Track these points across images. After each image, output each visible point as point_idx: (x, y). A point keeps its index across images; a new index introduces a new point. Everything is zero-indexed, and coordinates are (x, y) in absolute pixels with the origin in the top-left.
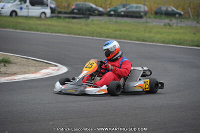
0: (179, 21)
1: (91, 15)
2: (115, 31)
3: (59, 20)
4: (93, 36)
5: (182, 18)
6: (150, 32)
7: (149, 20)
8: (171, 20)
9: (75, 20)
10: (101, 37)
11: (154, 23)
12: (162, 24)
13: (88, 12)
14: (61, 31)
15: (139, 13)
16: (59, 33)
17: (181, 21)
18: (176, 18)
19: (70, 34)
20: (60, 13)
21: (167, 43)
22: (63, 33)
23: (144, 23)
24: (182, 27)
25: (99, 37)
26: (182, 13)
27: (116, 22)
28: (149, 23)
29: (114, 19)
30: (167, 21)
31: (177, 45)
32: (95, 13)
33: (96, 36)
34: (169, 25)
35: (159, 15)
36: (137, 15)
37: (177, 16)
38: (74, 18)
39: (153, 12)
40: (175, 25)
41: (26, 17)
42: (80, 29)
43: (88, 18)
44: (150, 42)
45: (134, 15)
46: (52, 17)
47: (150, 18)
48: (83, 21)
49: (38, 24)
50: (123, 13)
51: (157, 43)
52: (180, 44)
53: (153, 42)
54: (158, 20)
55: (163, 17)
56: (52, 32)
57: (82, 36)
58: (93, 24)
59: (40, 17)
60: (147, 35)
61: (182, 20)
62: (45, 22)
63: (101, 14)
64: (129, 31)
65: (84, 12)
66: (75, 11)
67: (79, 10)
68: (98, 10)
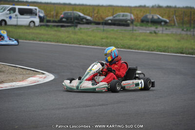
0: (164, 28)
1: (79, 23)
2: (102, 39)
3: (47, 28)
4: (80, 44)
5: (167, 26)
6: (136, 39)
7: (135, 28)
8: (156, 28)
9: (63, 29)
10: (88, 45)
11: (141, 31)
12: (148, 32)
13: (76, 21)
14: (49, 40)
15: (126, 21)
16: (47, 41)
17: (166, 29)
18: (161, 25)
19: (58, 42)
20: (48, 21)
21: (152, 51)
22: (51, 41)
23: (131, 31)
24: (167, 35)
25: (86, 45)
26: (168, 21)
27: (104, 30)
28: (136, 31)
29: (101, 27)
30: (153, 28)
31: (161, 52)
32: (83, 21)
33: (83, 44)
34: (155, 33)
35: (145, 22)
36: (124, 23)
37: (163, 23)
38: (62, 26)
39: (139, 20)
40: (160, 32)
41: (16, 26)
42: (68, 37)
43: (76, 26)
44: (135, 49)
45: (121, 23)
46: (41, 26)
47: (136, 26)
48: (71, 29)
49: (27, 33)
50: (110, 21)
51: (142, 50)
52: (164, 51)
53: (138, 49)
54: (144, 28)
55: (149, 24)
56: (39, 41)
57: (70, 44)
58: (81, 33)
59: (29, 26)
60: (133, 42)
61: (168, 28)
62: (34, 31)
63: (88, 22)
64: (116, 39)
65: (73, 20)
66: (64, 20)
67: (67, 19)
68: (86, 19)
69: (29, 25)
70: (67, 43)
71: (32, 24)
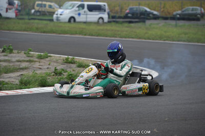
3: (118, 25)
4: (165, 40)
13: (142, 16)
14: (130, 36)
15: (195, 15)
32: (150, 16)
38: (130, 22)
41: (85, 23)
43: (144, 22)
45: (191, 17)
50: (178, 16)
57: (153, 40)
59: (98, 23)
63: (156, 18)
65: (139, 16)
66: (129, 15)
67: (133, 14)
68: (152, 14)
69: (98, 21)
70: (150, 39)
71: (101, 21)
